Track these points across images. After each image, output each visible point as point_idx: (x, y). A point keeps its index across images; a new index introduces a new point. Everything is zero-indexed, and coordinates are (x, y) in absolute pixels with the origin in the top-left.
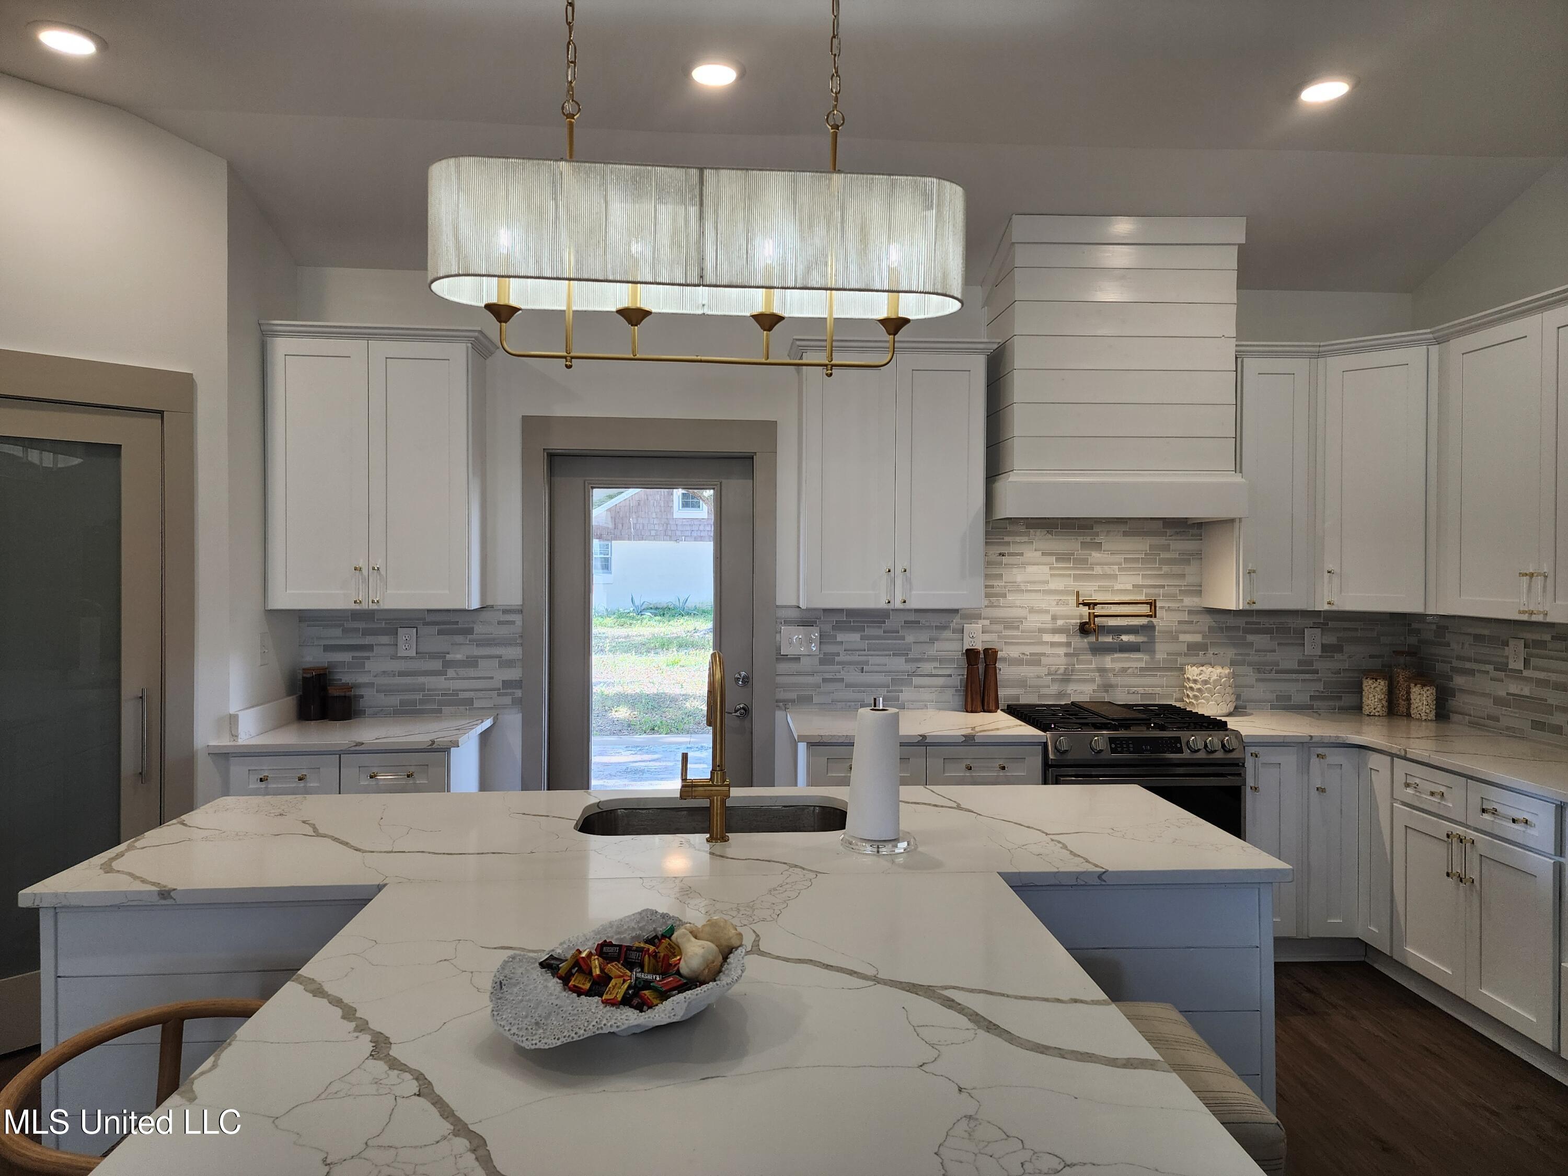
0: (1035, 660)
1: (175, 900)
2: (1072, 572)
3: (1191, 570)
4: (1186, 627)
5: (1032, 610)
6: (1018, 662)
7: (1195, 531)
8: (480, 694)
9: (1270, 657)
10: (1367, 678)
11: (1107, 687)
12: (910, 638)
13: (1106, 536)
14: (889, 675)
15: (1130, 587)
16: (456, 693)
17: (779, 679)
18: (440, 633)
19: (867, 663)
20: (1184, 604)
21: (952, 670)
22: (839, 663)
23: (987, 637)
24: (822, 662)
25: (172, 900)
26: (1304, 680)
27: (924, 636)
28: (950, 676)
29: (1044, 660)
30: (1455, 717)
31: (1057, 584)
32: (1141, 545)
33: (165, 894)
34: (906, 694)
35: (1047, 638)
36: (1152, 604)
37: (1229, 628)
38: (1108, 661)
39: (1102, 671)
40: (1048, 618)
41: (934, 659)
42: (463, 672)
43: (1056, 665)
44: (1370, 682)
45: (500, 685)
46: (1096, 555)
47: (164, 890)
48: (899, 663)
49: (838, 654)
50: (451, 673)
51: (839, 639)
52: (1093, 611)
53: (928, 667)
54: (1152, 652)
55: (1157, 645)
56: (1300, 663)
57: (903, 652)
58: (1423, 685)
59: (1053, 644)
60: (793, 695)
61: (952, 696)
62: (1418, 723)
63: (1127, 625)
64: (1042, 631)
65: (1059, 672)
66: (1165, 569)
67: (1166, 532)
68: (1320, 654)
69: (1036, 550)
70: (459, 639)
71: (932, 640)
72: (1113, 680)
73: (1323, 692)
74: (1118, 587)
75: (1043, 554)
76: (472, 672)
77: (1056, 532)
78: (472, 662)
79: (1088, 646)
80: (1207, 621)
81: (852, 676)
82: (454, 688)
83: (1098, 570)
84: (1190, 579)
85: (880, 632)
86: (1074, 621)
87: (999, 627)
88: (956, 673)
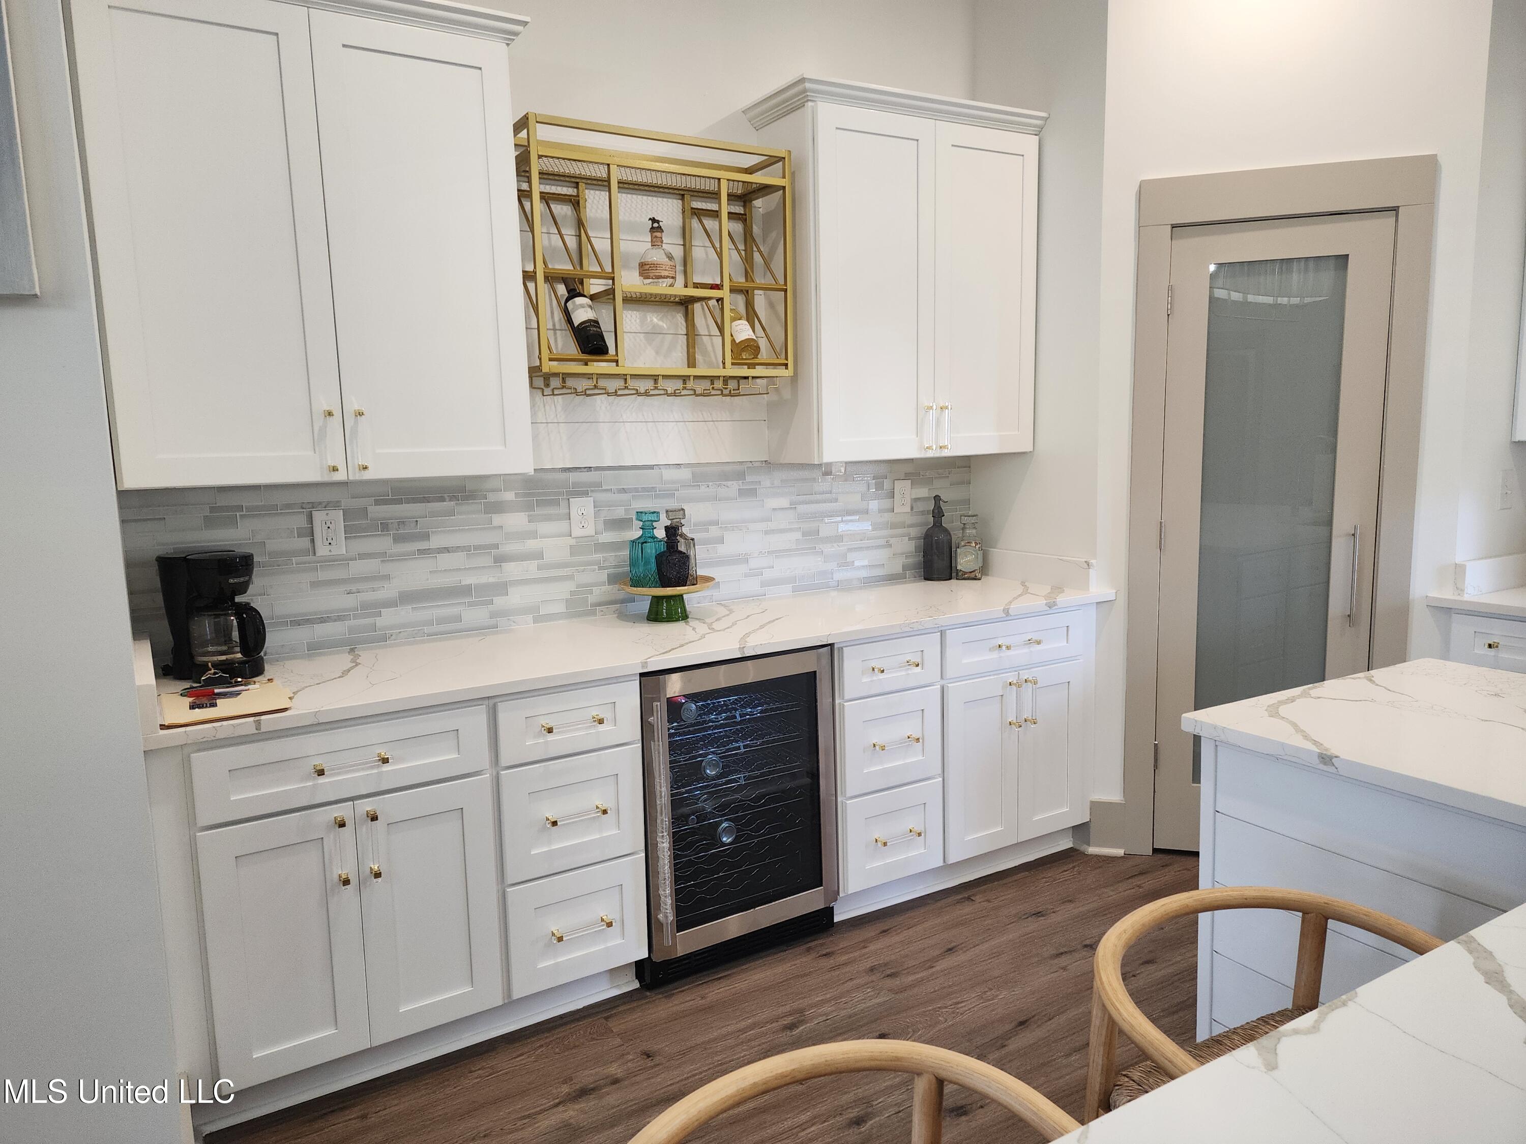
1: (1337, 768)
25: (1333, 768)
33: (1326, 759)
47: (1325, 754)
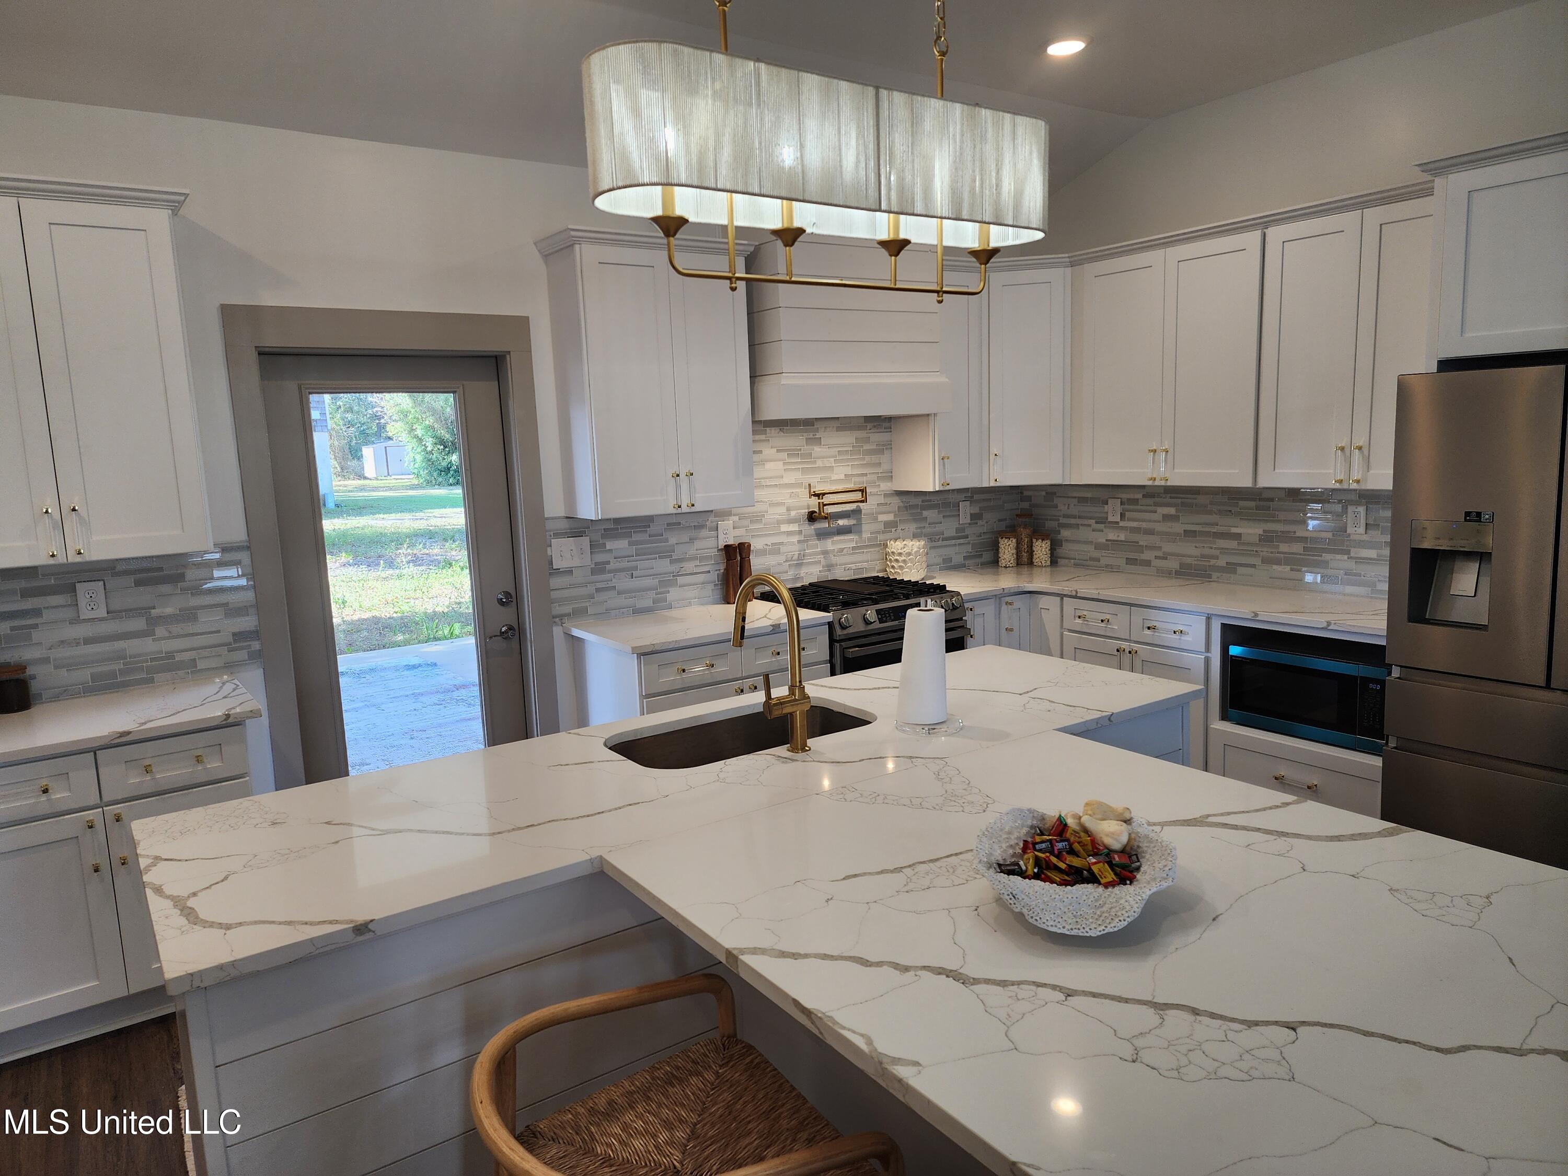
0: (775, 550)
2: (800, 466)
3: (884, 458)
4: (883, 508)
5: (772, 504)
6: (763, 552)
7: (887, 424)
8: (205, 653)
9: (938, 528)
10: (1002, 538)
11: (830, 567)
12: (673, 540)
13: (824, 432)
14: (657, 578)
15: (842, 477)
16: (170, 655)
17: (554, 595)
18: (138, 583)
19: (636, 568)
20: (881, 489)
21: (710, 566)
22: (610, 572)
23: (738, 532)
24: (593, 572)
25: (370, 933)
26: (960, 544)
27: (685, 537)
28: (709, 572)
29: (783, 549)
30: (1061, 562)
31: (790, 478)
32: (848, 439)
34: (673, 594)
35: (784, 528)
36: (863, 491)
37: (912, 507)
38: (831, 544)
39: (825, 553)
40: (783, 510)
41: (694, 558)
42: (176, 629)
43: (792, 552)
44: (1006, 541)
45: (231, 639)
46: (817, 450)
48: (663, 565)
49: (608, 563)
50: (160, 631)
51: (608, 547)
52: (819, 501)
53: (689, 566)
54: (859, 532)
55: (863, 525)
56: (958, 530)
57: (666, 553)
58: (1043, 540)
59: (789, 533)
60: (567, 609)
61: (712, 591)
62: (1039, 569)
63: (842, 511)
64: (779, 522)
65: (794, 558)
66: (867, 458)
67: (867, 426)
68: (969, 521)
69: (772, 448)
70: (165, 588)
71: (692, 540)
72: (834, 560)
73: (971, 552)
74: (834, 477)
75: (778, 451)
76: (191, 628)
77: (786, 429)
78: (189, 615)
79: (814, 533)
80: (896, 502)
81: (623, 582)
82: (166, 651)
83: (819, 463)
84: (885, 467)
85: (645, 537)
86: (804, 511)
87: (746, 522)
88: (713, 569)
